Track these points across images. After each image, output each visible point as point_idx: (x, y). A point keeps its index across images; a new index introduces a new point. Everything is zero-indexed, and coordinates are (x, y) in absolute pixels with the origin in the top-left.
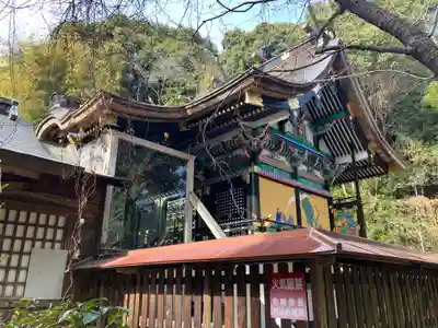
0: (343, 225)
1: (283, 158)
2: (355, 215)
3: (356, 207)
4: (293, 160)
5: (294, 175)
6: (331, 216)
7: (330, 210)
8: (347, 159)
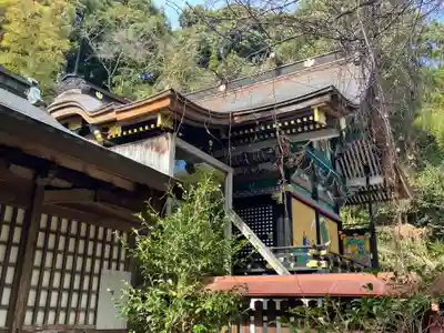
0: (353, 253)
1: (306, 178)
2: (368, 243)
3: (368, 235)
4: (315, 179)
5: (315, 196)
6: (340, 242)
7: (339, 236)
8: (360, 182)
